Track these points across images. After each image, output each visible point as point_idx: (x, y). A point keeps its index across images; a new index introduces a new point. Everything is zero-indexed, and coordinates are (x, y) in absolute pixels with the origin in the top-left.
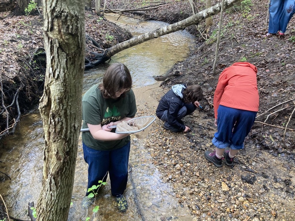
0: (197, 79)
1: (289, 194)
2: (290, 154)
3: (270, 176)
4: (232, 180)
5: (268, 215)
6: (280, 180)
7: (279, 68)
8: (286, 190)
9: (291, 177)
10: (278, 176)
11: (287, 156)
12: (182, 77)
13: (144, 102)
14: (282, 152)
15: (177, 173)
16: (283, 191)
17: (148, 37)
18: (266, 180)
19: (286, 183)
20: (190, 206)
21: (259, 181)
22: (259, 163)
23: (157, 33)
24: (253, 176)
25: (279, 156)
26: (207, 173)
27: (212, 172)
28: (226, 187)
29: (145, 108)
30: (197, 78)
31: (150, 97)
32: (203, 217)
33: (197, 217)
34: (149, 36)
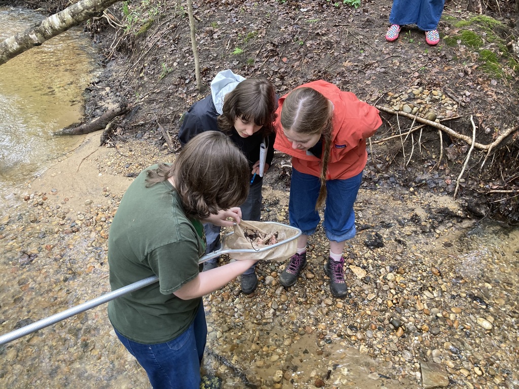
0: (172, 108)
1: (426, 234)
2: (388, 178)
3: (392, 222)
4: (356, 255)
5: (432, 279)
6: (406, 221)
7: (298, 52)
8: (421, 231)
9: (413, 210)
10: (399, 216)
11: (387, 182)
12: (136, 112)
13: (96, 189)
14: (379, 180)
15: (278, 292)
16: (418, 234)
17: (18, 46)
18: (391, 229)
19: (414, 222)
20: (342, 334)
21: (385, 236)
22: (366, 211)
23: (39, 35)
24: (373, 234)
25: (379, 187)
26: (319, 264)
27: (323, 259)
28: (360, 272)
29: (109, 202)
30: (169, 106)
31: (100, 174)
32: (370, 338)
33: (364, 344)
34: (20, 44)
